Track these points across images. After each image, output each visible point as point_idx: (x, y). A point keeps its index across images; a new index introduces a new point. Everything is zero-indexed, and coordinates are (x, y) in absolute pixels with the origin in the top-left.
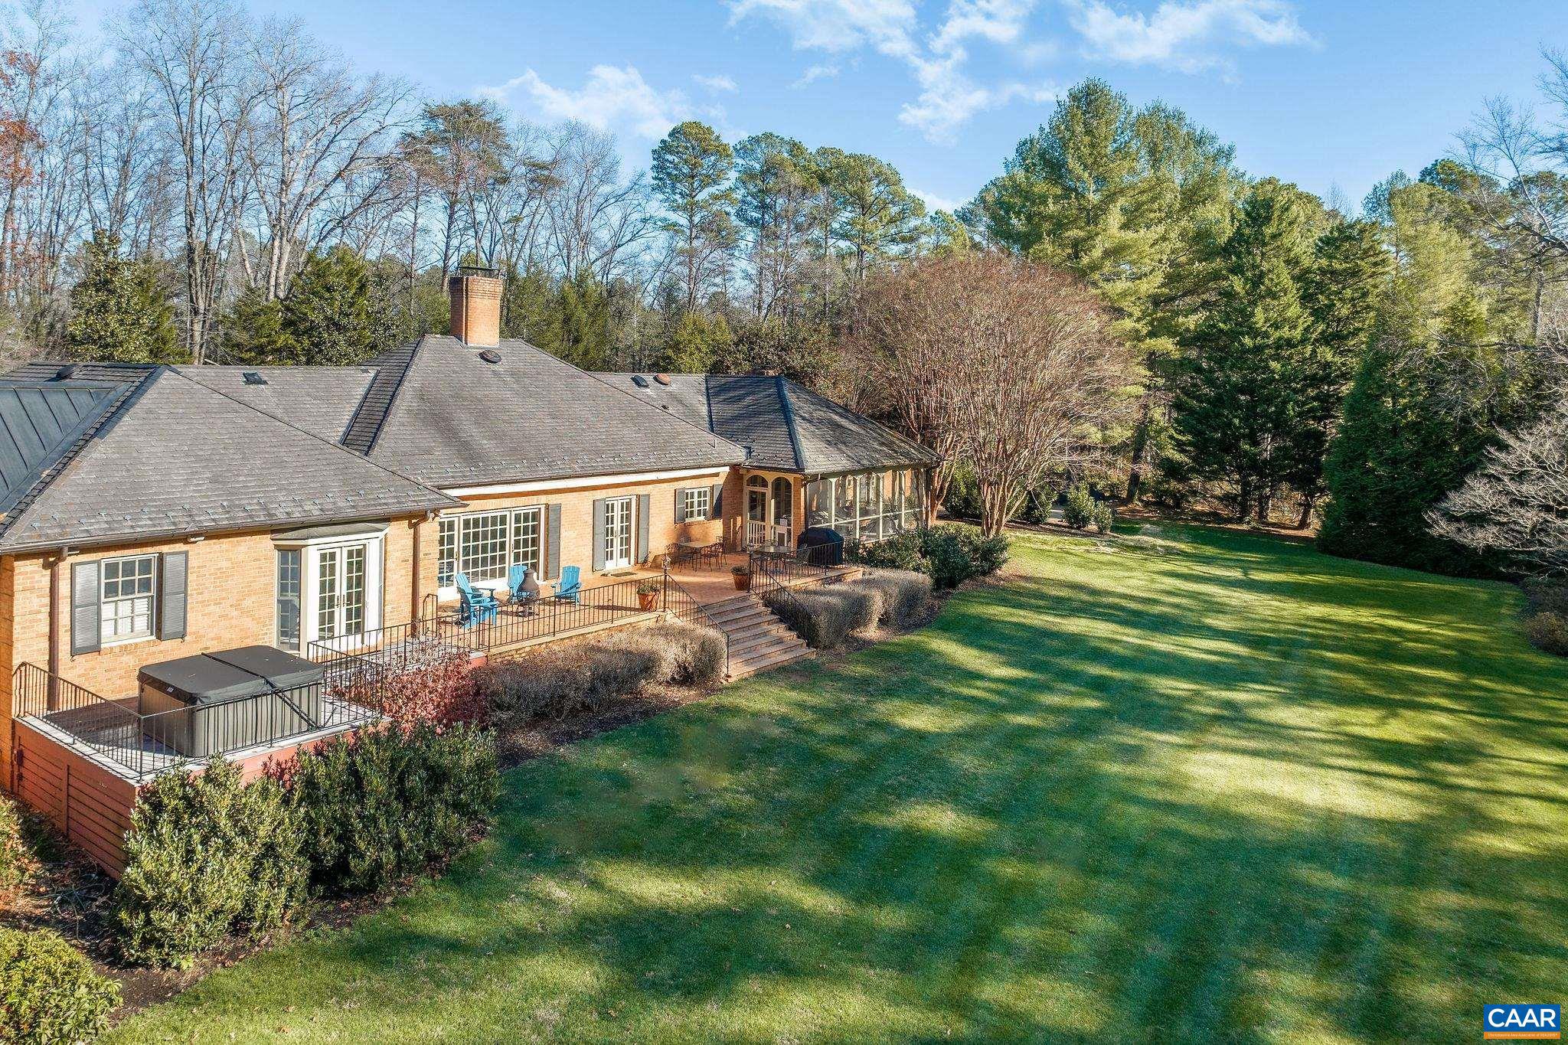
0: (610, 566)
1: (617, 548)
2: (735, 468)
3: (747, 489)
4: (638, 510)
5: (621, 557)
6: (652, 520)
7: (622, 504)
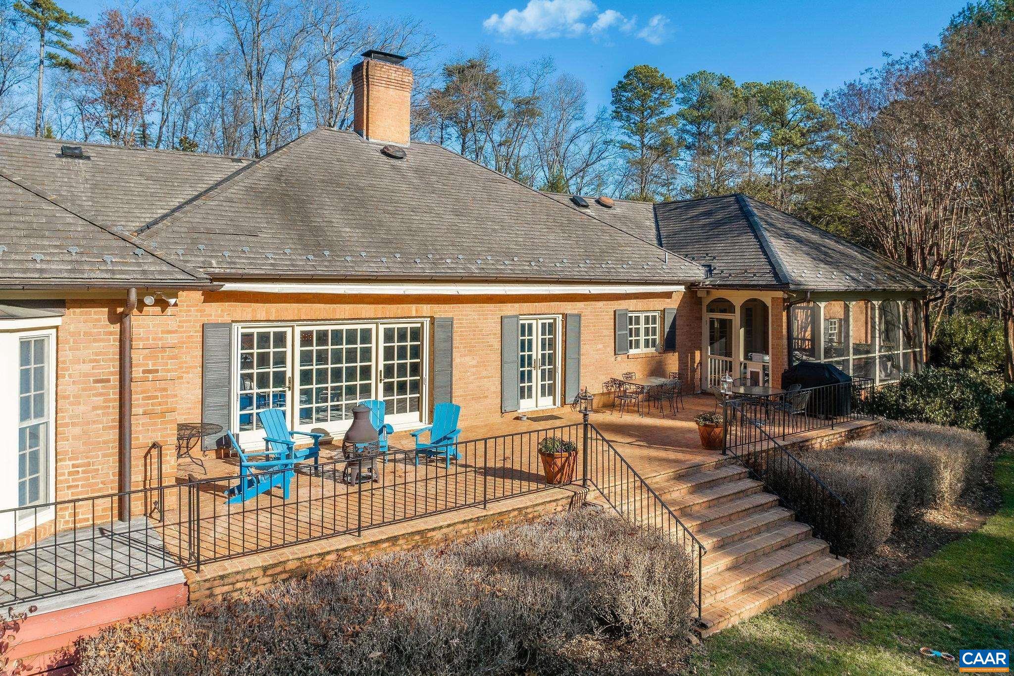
0: (527, 406)
1: (536, 382)
2: (692, 287)
3: (707, 316)
4: (565, 334)
5: (543, 394)
6: (584, 349)
7: (544, 325)
